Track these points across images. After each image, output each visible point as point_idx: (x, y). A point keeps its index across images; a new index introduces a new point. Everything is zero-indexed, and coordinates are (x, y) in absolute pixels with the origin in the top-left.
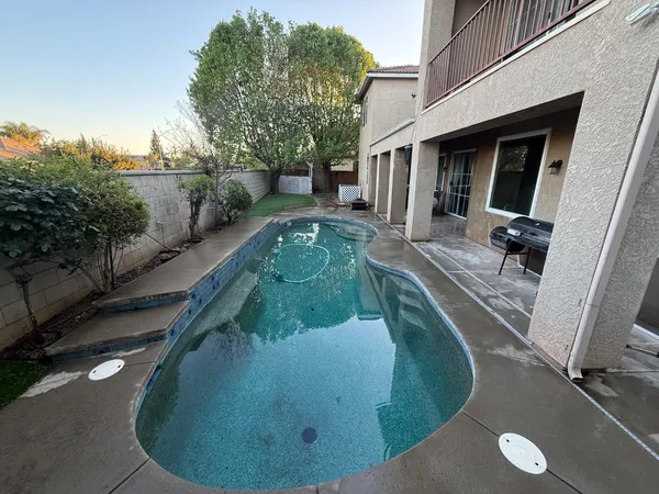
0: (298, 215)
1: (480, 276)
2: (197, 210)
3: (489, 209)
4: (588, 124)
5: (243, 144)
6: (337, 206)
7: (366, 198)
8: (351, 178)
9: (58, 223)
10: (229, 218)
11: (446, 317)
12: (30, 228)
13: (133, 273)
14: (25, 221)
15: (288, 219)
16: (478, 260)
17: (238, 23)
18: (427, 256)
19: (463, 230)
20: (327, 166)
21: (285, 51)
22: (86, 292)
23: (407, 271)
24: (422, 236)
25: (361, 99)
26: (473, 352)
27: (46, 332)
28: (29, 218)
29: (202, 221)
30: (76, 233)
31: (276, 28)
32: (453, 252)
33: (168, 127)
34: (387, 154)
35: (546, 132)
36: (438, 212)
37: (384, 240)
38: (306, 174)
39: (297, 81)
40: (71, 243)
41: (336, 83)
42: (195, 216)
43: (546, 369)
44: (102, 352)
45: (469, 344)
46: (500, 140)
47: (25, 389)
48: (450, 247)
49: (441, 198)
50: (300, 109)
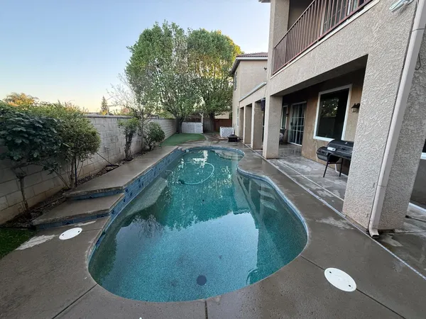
0: (194, 145)
1: (312, 178)
2: (130, 140)
3: (315, 137)
4: (371, 74)
5: (160, 102)
6: (219, 140)
7: (237, 134)
8: (228, 123)
9: (44, 140)
10: (150, 147)
11: (289, 202)
12: (27, 142)
13: (89, 178)
14: (25, 138)
15: (188, 148)
16: (310, 169)
17: (157, 29)
18: (277, 167)
19: (300, 152)
20: (212, 115)
21: (185, 46)
22: (59, 188)
23: (264, 176)
24: (273, 156)
25: (233, 74)
26: (307, 221)
27: (33, 212)
28: (26, 136)
29: (133, 147)
30: (55, 147)
31: (180, 32)
32: (294, 165)
33: (113, 89)
34: (250, 106)
35: (349, 86)
36: (283, 142)
37: (248, 159)
38: (199, 121)
39: (193, 64)
40: (51, 153)
41: (217, 64)
42: (128, 143)
43: (355, 231)
44: (68, 223)
45: (304, 217)
46: (320, 93)
47: (19, 245)
48: (293, 162)
49: (285, 134)
50: (195, 81)
